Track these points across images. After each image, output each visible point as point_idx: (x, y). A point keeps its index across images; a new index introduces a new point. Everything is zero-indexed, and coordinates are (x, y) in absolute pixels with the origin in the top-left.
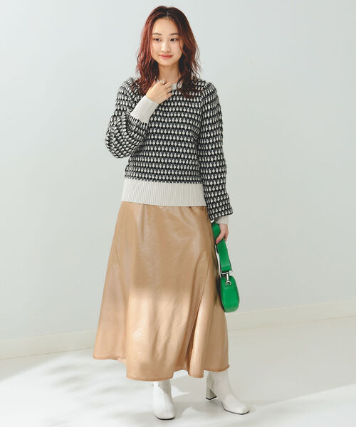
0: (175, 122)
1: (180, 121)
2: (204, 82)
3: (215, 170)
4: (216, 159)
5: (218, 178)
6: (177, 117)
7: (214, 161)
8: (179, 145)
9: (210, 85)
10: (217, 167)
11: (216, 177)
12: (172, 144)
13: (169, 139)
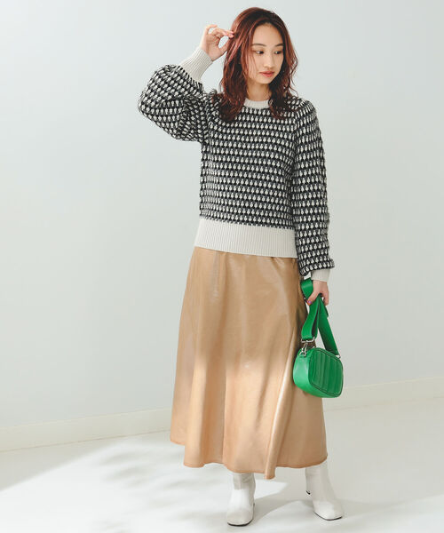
0: (259, 149)
1: (266, 148)
2: (300, 100)
3: (309, 210)
4: (310, 197)
5: (312, 221)
6: (262, 142)
7: (308, 199)
8: (263, 178)
9: (306, 103)
10: (311, 206)
11: (309, 219)
12: (254, 177)
13: (250, 171)
